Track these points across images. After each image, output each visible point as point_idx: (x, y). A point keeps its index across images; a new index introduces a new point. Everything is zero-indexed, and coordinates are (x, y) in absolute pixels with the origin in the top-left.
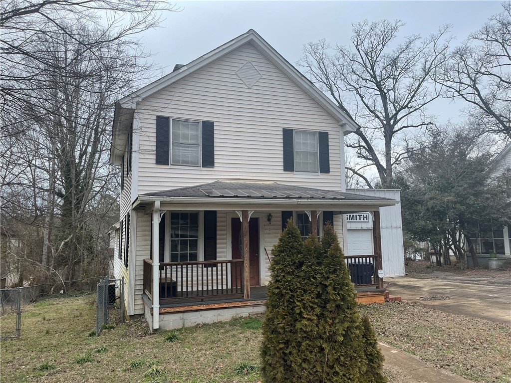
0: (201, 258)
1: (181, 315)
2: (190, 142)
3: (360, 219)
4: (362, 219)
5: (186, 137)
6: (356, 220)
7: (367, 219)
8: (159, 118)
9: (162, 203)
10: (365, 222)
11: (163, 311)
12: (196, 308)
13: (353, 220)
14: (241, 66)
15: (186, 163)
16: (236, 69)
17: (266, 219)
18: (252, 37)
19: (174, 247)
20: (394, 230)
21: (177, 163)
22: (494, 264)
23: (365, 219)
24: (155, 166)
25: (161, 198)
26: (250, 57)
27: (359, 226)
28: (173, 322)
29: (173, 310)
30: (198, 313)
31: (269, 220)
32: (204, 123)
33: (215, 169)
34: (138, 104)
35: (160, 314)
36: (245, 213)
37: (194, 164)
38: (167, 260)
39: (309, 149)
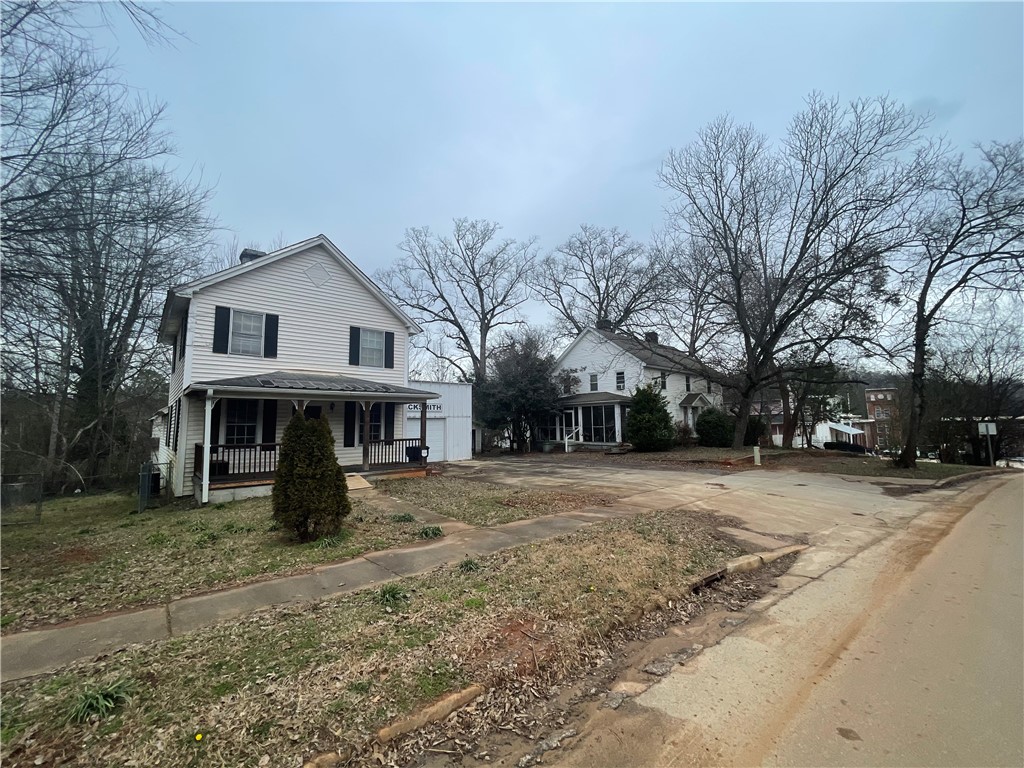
0: (259, 440)
1: (232, 490)
2: (252, 333)
5: (247, 328)
7: (440, 409)
8: (218, 308)
9: (215, 392)
10: (438, 411)
11: (213, 487)
12: (246, 484)
14: (310, 266)
15: (246, 353)
17: (329, 408)
18: (322, 241)
19: (229, 432)
21: (236, 352)
22: (547, 448)
23: (438, 408)
24: (212, 354)
25: (215, 387)
26: (319, 258)
28: (223, 496)
29: (223, 486)
30: (249, 489)
31: (332, 408)
32: (268, 316)
33: (278, 360)
34: (195, 293)
35: (210, 490)
36: (301, 403)
37: (256, 354)
38: (222, 441)
39: (375, 346)
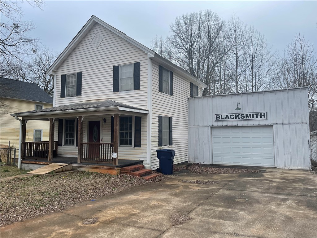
0: (75, 142)
2: (73, 84)
3: (257, 117)
4: (259, 117)
6: (253, 117)
7: (264, 117)
8: (62, 75)
10: (263, 119)
13: (250, 118)
14: (93, 37)
16: (91, 40)
17: (103, 122)
18: (93, 19)
20: (299, 126)
23: (263, 117)
24: (61, 98)
26: (97, 31)
27: (256, 123)
28: (25, 167)
29: (25, 162)
32: (78, 73)
33: (82, 96)
